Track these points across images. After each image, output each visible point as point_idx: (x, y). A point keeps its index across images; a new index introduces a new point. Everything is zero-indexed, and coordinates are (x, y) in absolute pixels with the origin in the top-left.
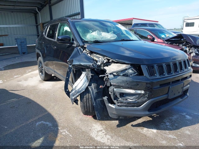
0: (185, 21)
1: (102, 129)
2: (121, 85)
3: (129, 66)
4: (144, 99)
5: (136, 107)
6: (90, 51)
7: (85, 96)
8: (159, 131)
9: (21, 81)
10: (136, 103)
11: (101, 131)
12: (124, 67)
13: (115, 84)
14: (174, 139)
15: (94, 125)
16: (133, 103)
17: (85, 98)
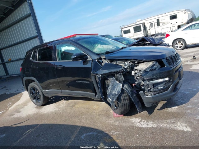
0: (122, 29)
1: (141, 120)
2: (153, 77)
3: (155, 62)
4: (170, 83)
5: (165, 92)
6: (110, 60)
7: (122, 97)
8: (179, 106)
9: (14, 114)
10: (165, 89)
11: (141, 121)
12: (150, 64)
13: (148, 78)
14: (192, 107)
15: (131, 120)
16: (162, 90)
17: (122, 99)
